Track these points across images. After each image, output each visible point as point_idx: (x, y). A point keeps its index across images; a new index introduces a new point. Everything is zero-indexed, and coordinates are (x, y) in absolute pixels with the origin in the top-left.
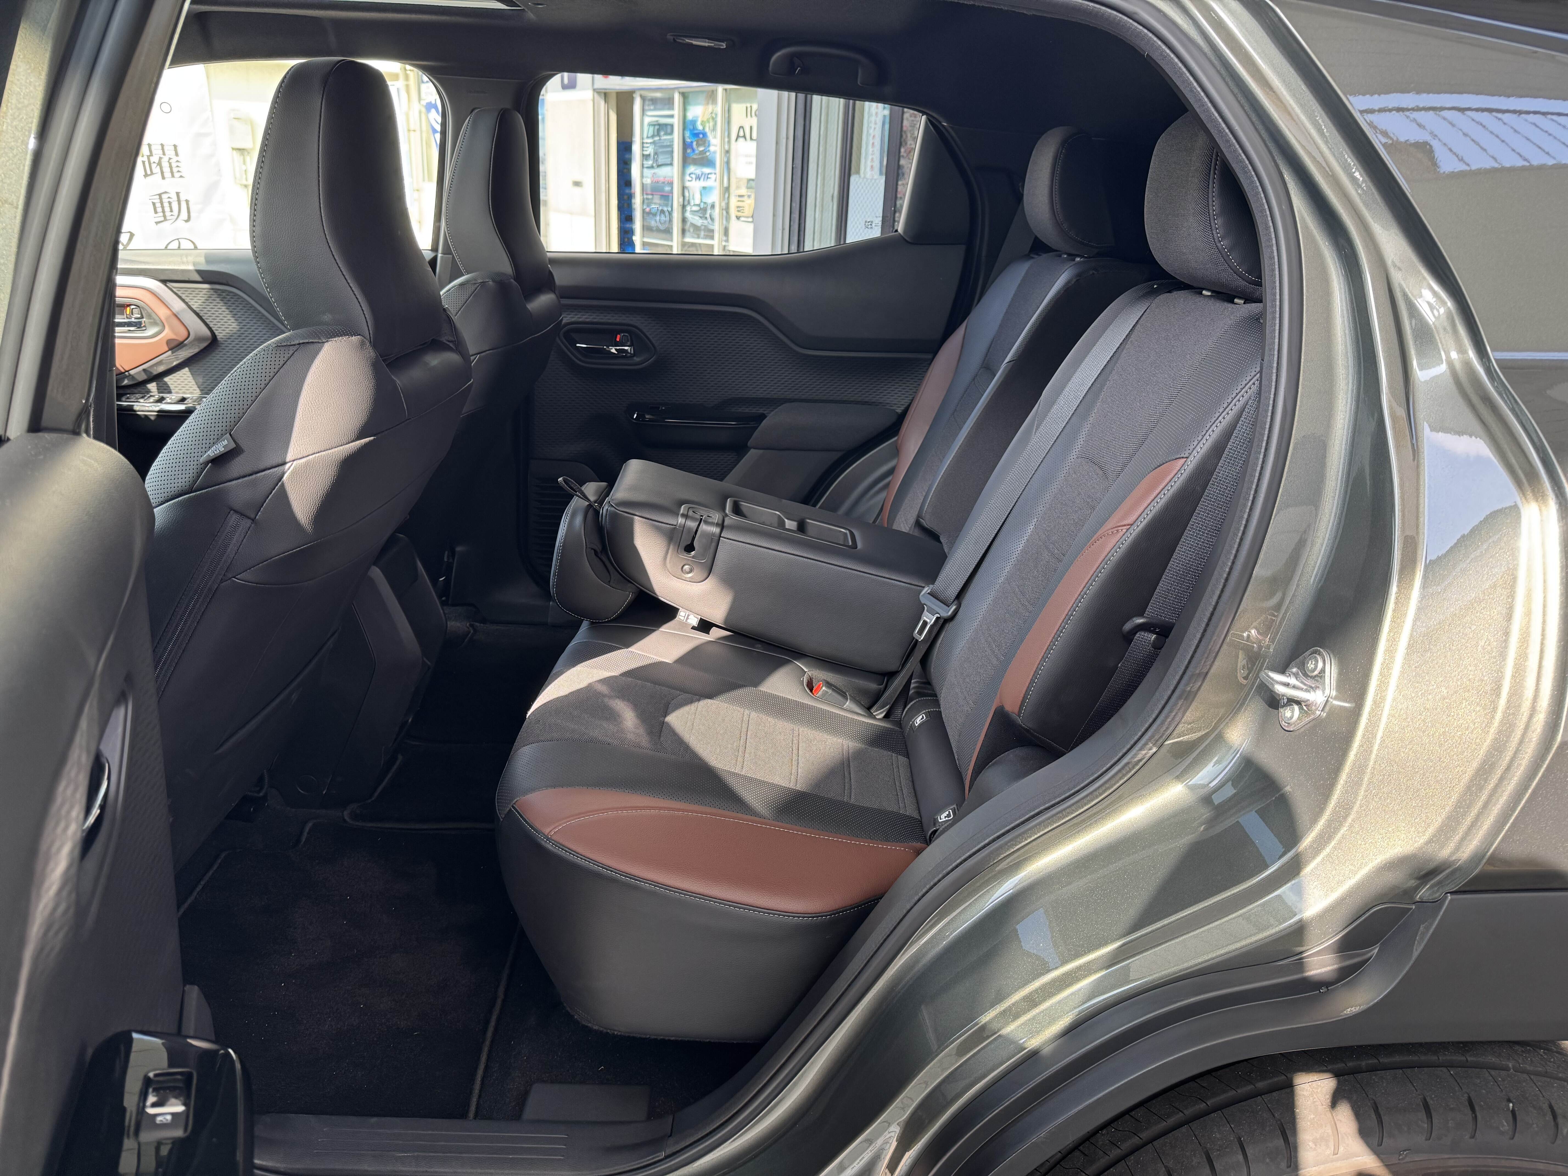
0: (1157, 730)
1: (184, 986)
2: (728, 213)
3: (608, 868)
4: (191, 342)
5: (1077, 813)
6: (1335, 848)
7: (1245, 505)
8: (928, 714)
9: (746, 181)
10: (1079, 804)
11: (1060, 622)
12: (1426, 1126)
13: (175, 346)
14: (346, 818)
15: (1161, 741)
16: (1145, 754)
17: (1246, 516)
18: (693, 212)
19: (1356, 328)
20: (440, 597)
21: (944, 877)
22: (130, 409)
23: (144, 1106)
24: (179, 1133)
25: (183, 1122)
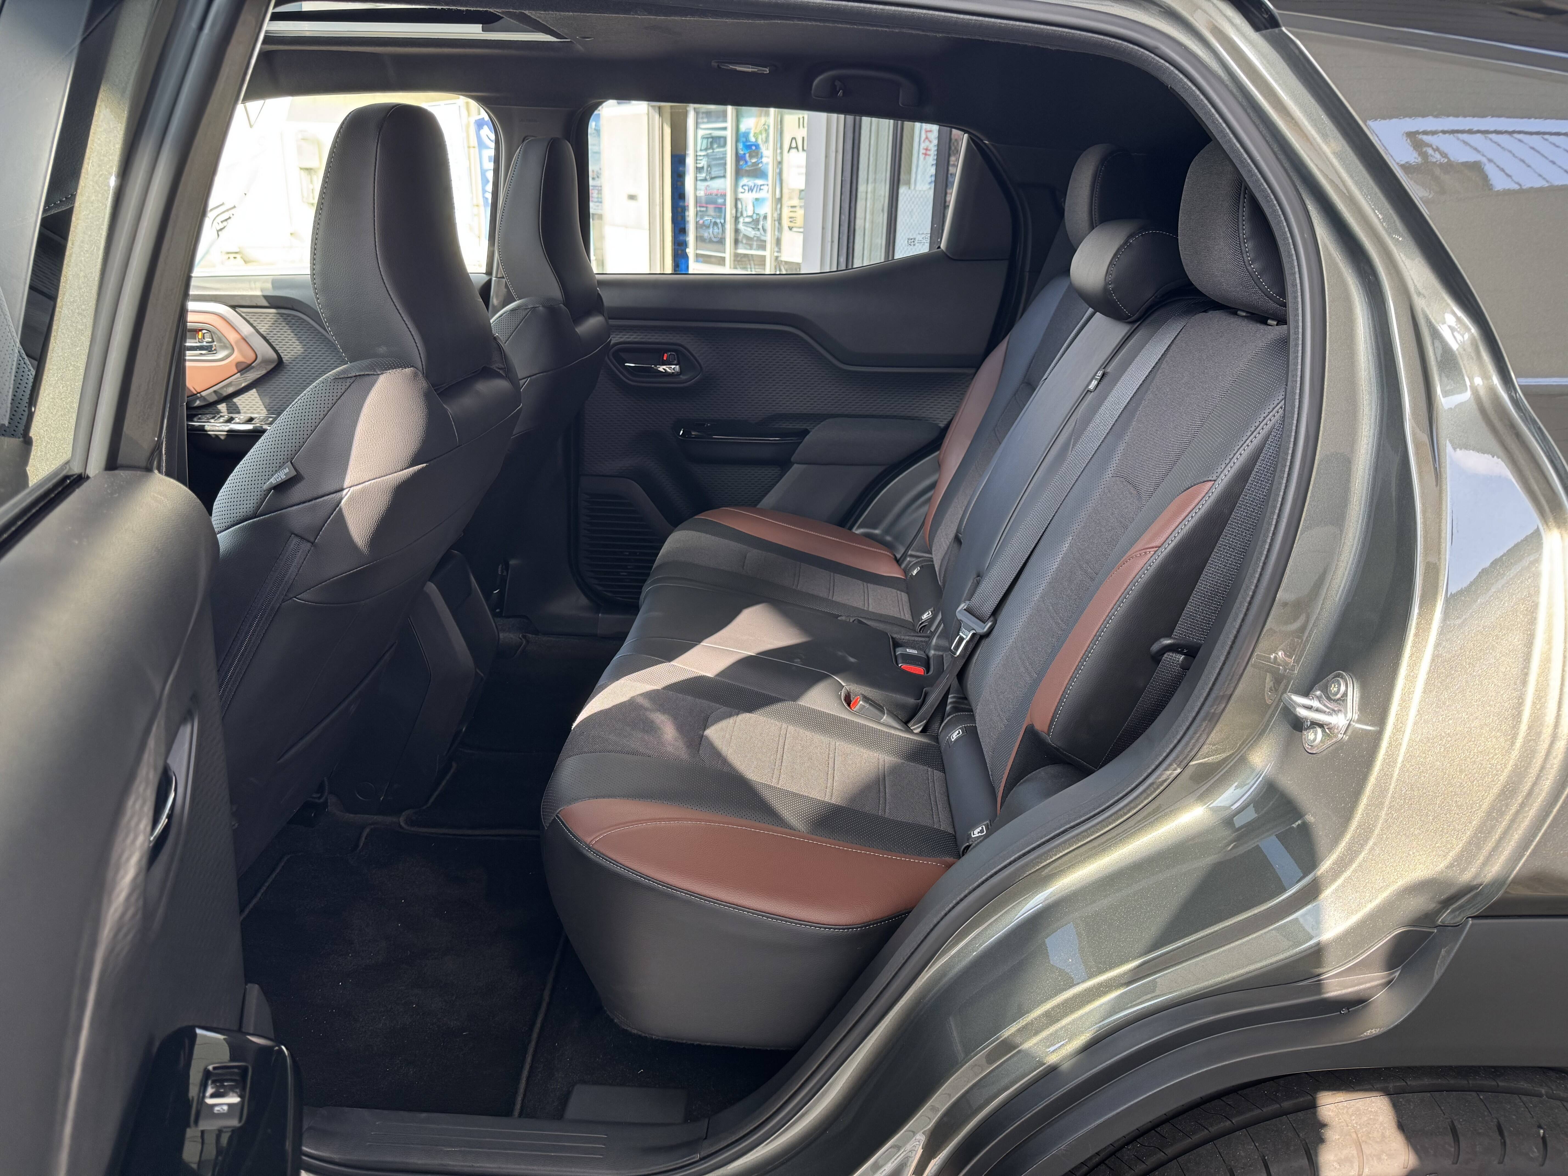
0: (1181, 752)
1: (246, 984)
2: (780, 224)
3: (647, 877)
4: (258, 365)
5: (1102, 832)
6: (1355, 871)
7: (1268, 530)
8: (966, 730)
9: (798, 192)
10: (1104, 823)
11: (1089, 642)
12: (1453, 1149)
13: (244, 368)
14: (402, 824)
15: (1185, 762)
16: (1170, 775)
17: (1269, 541)
18: (745, 223)
19: (1379, 355)
20: (492, 610)
21: (970, 893)
22: (202, 428)
23: (204, 1097)
24: (234, 1123)
25: (238, 1114)
